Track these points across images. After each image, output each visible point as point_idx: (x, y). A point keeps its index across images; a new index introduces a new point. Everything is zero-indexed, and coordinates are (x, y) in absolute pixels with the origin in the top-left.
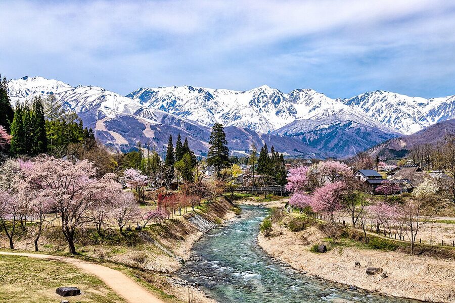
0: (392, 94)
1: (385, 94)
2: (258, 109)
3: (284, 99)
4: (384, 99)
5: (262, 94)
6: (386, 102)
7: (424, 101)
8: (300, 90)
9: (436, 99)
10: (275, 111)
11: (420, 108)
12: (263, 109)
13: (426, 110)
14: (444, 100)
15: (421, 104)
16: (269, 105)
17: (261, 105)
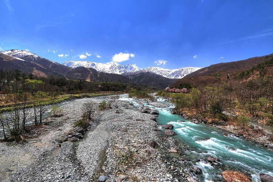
0: (159, 68)
1: (157, 67)
2: (113, 70)
3: (122, 67)
4: (157, 69)
5: (115, 65)
6: (157, 70)
7: (170, 70)
8: (128, 65)
9: (173, 70)
10: (119, 71)
11: (168, 73)
12: (114, 70)
13: (171, 73)
14: (176, 70)
15: (168, 71)
16: (117, 69)
17: (114, 69)
